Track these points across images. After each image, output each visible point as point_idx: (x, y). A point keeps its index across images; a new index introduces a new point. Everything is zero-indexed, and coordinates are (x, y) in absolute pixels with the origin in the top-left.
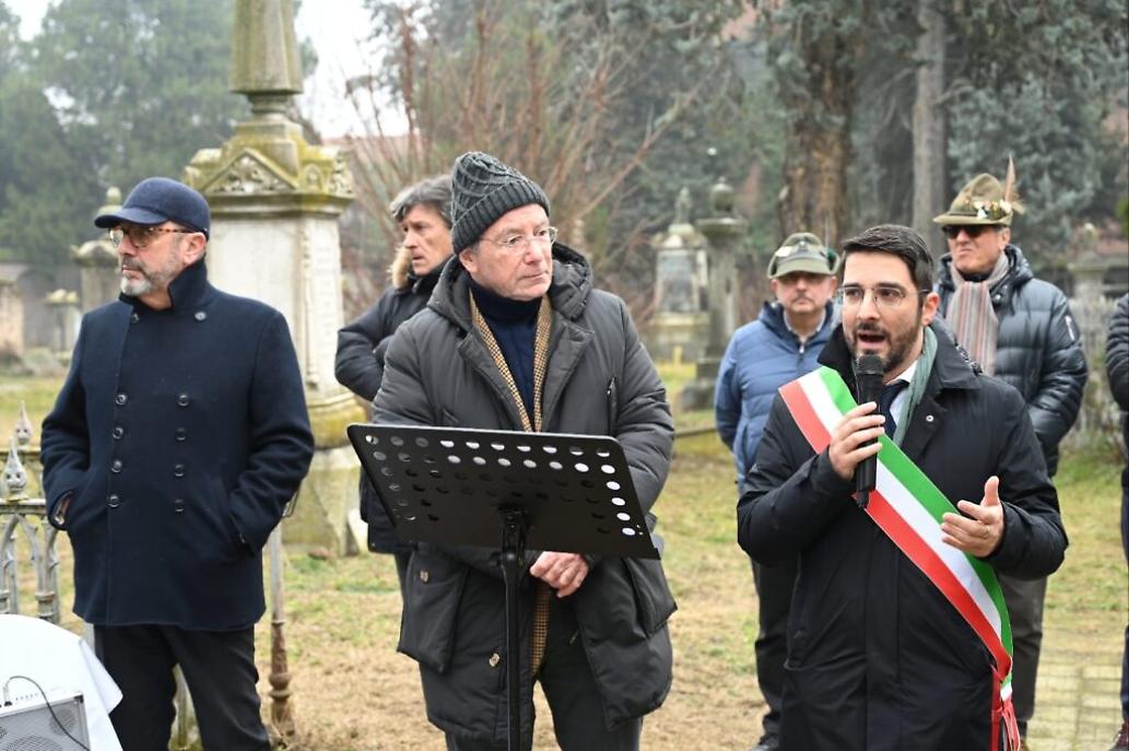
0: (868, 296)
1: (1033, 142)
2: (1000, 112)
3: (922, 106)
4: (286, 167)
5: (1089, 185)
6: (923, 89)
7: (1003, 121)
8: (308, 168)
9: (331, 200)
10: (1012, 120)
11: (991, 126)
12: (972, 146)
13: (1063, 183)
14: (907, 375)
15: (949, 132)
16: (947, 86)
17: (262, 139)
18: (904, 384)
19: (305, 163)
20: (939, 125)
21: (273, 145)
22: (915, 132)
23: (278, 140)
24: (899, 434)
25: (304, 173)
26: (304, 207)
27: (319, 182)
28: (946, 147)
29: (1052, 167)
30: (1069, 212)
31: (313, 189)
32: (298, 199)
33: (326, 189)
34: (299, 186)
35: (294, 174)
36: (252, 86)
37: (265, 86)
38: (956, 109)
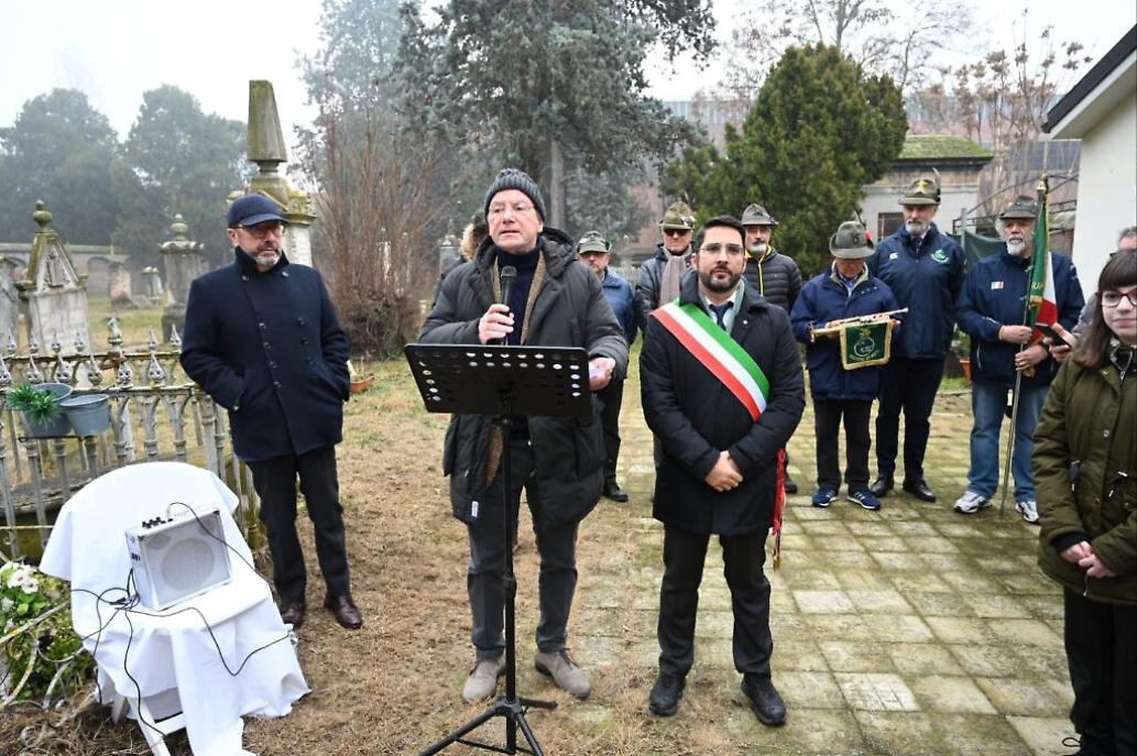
0: (723, 250)
1: (602, 199)
2: (588, 185)
3: (554, 182)
4: (280, 200)
5: (625, 218)
6: (555, 176)
7: (590, 190)
8: (293, 201)
9: (306, 217)
10: (593, 189)
11: (585, 192)
12: (577, 201)
13: (615, 217)
14: (732, 299)
15: (566, 195)
16: (565, 174)
17: (267, 185)
18: (731, 305)
19: (291, 198)
20: (562, 191)
21: (273, 189)
22: (552, 194)
23: (275, 186)
24: (729, 329)
25: (291, 203)
26: (293, 221)
27: (299, 208)
28: (565, 201)
29: (610, 210)
30: (617, 230)
31: (297, 211)
32: (290, 216)
33: (303, 211)
34: (289, 209)
35: (285, 204)
36: (260, 157)
37: (267, 158)
38: (569, 184)
